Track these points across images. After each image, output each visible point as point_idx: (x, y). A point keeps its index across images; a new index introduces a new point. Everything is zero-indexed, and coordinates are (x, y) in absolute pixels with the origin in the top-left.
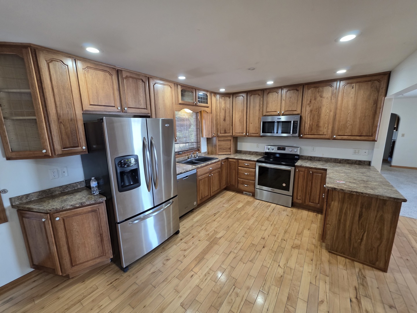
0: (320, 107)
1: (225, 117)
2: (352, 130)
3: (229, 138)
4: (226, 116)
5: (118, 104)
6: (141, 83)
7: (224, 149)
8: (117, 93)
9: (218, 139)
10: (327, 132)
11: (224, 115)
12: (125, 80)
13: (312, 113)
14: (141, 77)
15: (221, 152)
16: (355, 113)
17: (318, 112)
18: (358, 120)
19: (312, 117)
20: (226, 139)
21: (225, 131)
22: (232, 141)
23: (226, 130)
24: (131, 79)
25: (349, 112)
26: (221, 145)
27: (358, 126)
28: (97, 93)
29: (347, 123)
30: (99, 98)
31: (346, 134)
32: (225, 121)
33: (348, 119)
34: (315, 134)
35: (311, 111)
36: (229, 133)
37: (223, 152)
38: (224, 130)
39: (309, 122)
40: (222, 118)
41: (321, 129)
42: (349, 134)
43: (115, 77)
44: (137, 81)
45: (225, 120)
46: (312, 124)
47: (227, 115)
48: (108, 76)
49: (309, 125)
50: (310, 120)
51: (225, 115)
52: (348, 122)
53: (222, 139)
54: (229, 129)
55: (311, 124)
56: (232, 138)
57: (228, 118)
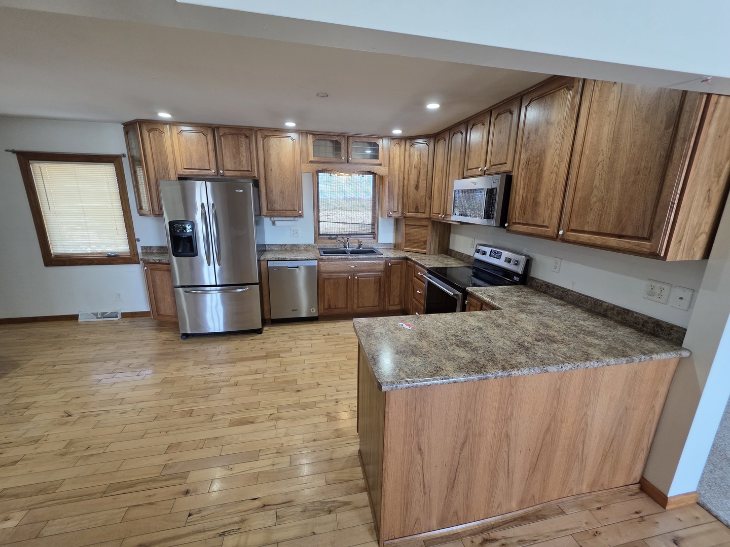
0: (544, 151)
1: (418, 182)
2: (601, 215)
3: (425, 223)
4: (420, 180)
5: (213, 166)
6: (243, 140)
7: (415, 243)
8: (212, 154)
9: (405, 222)
10: (551, 217)
11: (416, 178)
12: (222, 138)
13: (529, 168)
14: (243, 132)
15: (408, 247)
16: (612, 162)
17: (539, 166)
18: (618, 186)
19: (528, 177)
20: (419, 223)
21: (417, 208)
22: (430, 228)
23: (419, 206)
24: (230, 136)
25: (599, 160)
26: (410, 234)
27: (616, 203)
28: (190, 156)
29: (593, 195)
30: (193, 162)
31: (586, 229)
32: (417, 190)
33: (597, 182)
34: (530, 222)
35: (528, 161)
36: (424, 213)
37: (412, 248)
38: (415, 207)
39: (521, 193)
40: (413, 183)
41: (540, 210)
42: (594, 229)
43: (210, 137)
44: (238, 137)
45: (417, 187)
46: (527, 196)
47: (423, 177)
48: (203, 137)
49: (521, 198)
50: (525, 184)
51: (418, 178)
52: (595, 192)
53: (412, 224)
54: (424, 204)
55: (525, 195)
56: (430, 223)
57: (422, 184)
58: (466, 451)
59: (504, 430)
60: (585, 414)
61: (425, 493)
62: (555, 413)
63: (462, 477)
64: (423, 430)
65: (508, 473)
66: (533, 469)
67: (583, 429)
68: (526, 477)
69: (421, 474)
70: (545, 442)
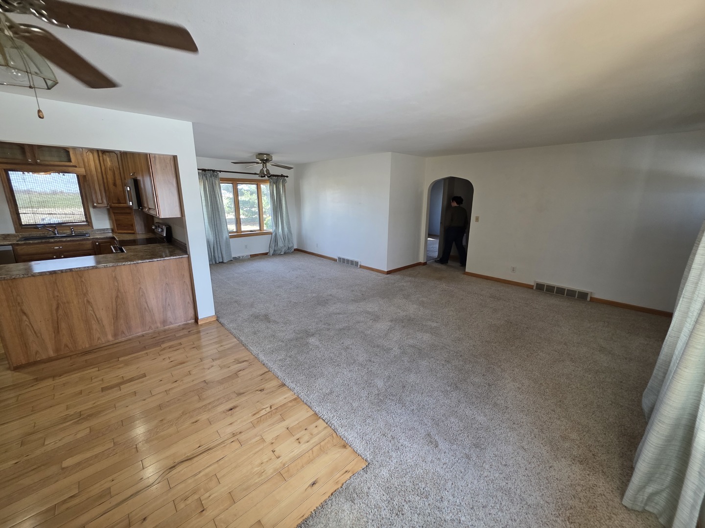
1: (115, 180)
3: (128, 211)
7: (124, 226)
9: (113, 211)
11: (113, 178)
15: (120, 229)
20: (124, 211)
21: (118, 200)
23: (120, 198)
26: (118, 220)
32: (115, 186)
37: (123, 230)
40: (111, 181)
45: (115, 184)
47: (117, 176)
51: (115, 178)
53: (119, 212)
54: (123, 197)
57: (119, 182)
58: (60, 312)
59: (85, 299)
60: (140, 288)
61: (38, 337)
62: (118, 288)
63: (63, 325)
64: (22, 303)
65: (98, 321)
66: (116, 318)
67: (142, 295)
68: (113, 322)
69: (30, 326)
70: (118, 304)
